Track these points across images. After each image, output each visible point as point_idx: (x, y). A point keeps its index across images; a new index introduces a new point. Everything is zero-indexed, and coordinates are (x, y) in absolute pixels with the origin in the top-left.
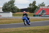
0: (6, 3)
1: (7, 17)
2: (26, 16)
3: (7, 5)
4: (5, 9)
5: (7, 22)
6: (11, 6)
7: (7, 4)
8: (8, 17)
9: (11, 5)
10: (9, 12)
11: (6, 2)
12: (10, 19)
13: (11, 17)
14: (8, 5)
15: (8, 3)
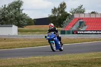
0: (5, 7)
1: (6, 36)
2: (55, 33)
3: (7, 11)
4: (3, 19)
5: (6, 45)
6: (15, 13)
7: (6, 9)
8: (9, 36)
9: (14, 11)
10: (10, 25)
11: (5, 5)
12: (12, 40)
13: (14, 36)
14: (9, 11)
15: (9, 6)
